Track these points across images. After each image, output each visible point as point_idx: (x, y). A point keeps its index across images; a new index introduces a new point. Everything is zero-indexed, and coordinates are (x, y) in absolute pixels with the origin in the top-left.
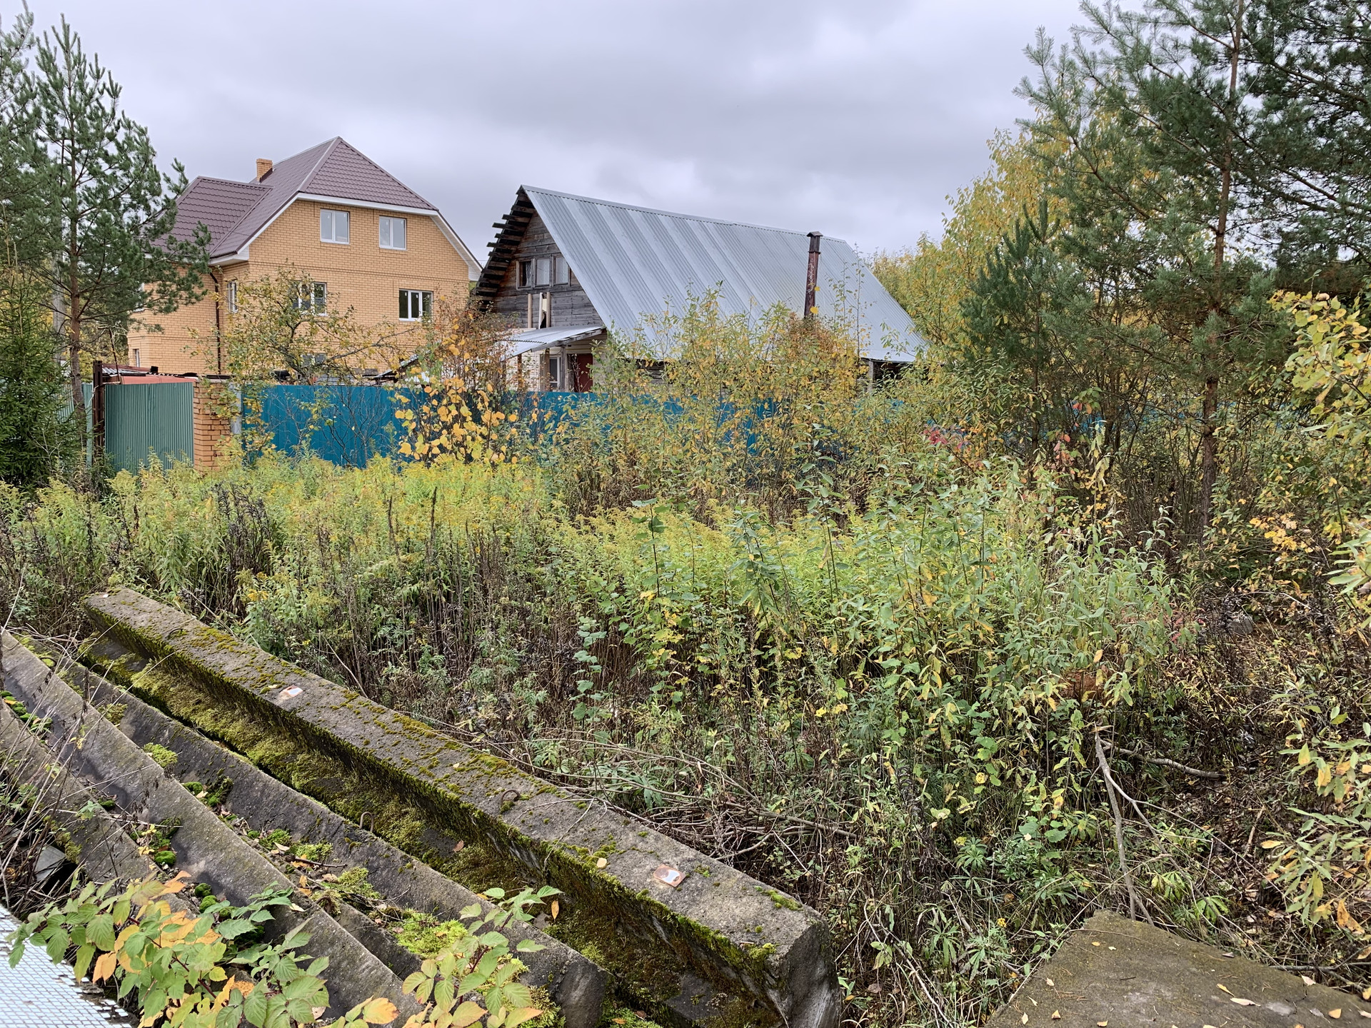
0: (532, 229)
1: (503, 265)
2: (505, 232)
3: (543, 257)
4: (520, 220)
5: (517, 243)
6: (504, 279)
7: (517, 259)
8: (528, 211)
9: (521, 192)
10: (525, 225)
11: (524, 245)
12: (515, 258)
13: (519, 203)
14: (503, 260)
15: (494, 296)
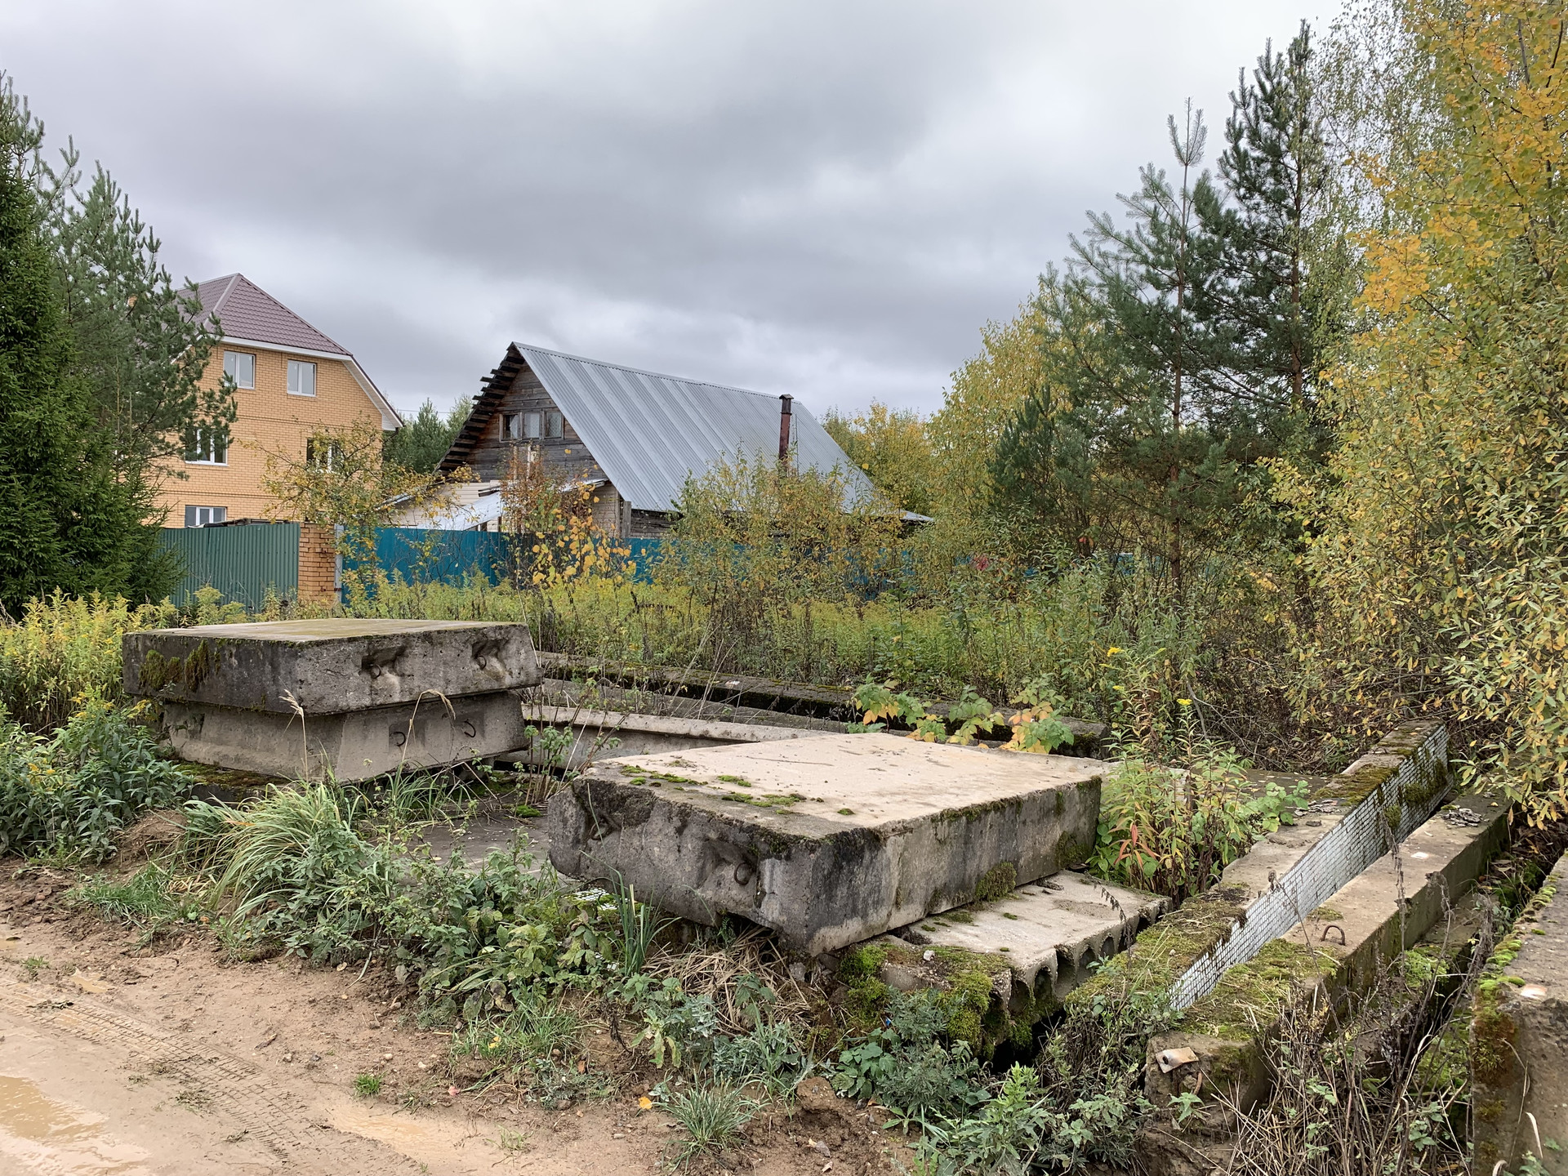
0: (518, 383)
1: (484, 417)
2: (491, 386)
3: (532, 411)
4: (507, 374)
5: (502, 397)
6: (481, 431)
7: (501, 412)
8: (517, 366)
9: (513, 349)
10: (511, 380)
11: (509, 399)
12: (497, 411)
13: (508, 359)
14: (486, 413)
15: (472, 447)
